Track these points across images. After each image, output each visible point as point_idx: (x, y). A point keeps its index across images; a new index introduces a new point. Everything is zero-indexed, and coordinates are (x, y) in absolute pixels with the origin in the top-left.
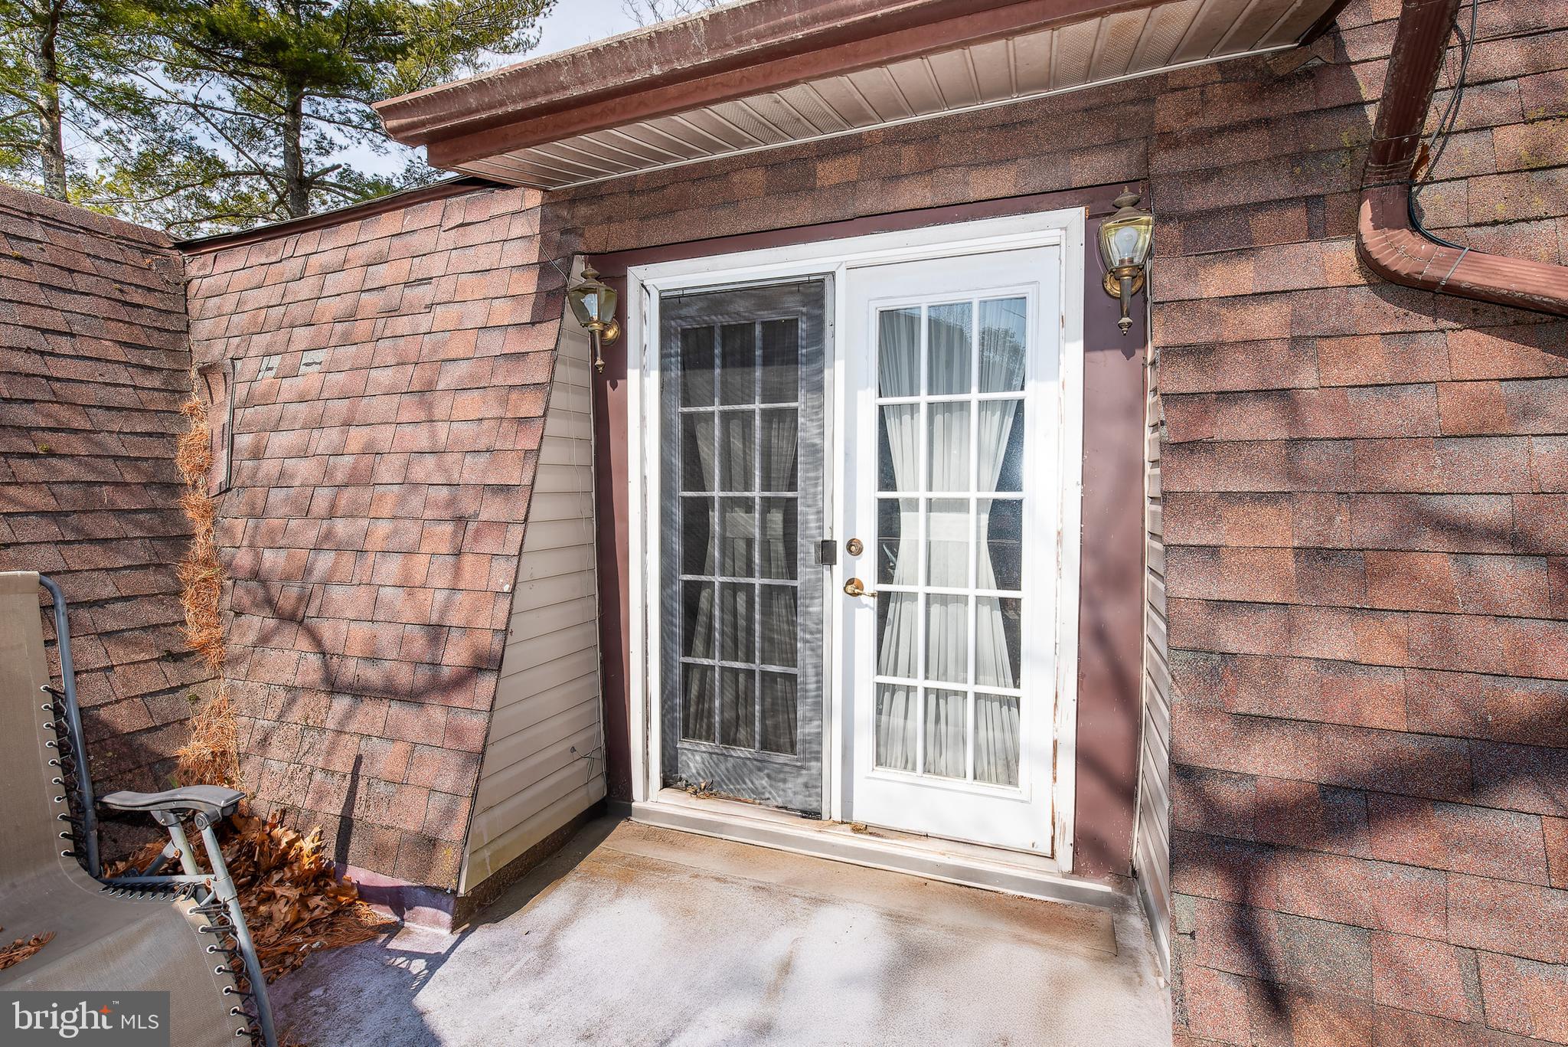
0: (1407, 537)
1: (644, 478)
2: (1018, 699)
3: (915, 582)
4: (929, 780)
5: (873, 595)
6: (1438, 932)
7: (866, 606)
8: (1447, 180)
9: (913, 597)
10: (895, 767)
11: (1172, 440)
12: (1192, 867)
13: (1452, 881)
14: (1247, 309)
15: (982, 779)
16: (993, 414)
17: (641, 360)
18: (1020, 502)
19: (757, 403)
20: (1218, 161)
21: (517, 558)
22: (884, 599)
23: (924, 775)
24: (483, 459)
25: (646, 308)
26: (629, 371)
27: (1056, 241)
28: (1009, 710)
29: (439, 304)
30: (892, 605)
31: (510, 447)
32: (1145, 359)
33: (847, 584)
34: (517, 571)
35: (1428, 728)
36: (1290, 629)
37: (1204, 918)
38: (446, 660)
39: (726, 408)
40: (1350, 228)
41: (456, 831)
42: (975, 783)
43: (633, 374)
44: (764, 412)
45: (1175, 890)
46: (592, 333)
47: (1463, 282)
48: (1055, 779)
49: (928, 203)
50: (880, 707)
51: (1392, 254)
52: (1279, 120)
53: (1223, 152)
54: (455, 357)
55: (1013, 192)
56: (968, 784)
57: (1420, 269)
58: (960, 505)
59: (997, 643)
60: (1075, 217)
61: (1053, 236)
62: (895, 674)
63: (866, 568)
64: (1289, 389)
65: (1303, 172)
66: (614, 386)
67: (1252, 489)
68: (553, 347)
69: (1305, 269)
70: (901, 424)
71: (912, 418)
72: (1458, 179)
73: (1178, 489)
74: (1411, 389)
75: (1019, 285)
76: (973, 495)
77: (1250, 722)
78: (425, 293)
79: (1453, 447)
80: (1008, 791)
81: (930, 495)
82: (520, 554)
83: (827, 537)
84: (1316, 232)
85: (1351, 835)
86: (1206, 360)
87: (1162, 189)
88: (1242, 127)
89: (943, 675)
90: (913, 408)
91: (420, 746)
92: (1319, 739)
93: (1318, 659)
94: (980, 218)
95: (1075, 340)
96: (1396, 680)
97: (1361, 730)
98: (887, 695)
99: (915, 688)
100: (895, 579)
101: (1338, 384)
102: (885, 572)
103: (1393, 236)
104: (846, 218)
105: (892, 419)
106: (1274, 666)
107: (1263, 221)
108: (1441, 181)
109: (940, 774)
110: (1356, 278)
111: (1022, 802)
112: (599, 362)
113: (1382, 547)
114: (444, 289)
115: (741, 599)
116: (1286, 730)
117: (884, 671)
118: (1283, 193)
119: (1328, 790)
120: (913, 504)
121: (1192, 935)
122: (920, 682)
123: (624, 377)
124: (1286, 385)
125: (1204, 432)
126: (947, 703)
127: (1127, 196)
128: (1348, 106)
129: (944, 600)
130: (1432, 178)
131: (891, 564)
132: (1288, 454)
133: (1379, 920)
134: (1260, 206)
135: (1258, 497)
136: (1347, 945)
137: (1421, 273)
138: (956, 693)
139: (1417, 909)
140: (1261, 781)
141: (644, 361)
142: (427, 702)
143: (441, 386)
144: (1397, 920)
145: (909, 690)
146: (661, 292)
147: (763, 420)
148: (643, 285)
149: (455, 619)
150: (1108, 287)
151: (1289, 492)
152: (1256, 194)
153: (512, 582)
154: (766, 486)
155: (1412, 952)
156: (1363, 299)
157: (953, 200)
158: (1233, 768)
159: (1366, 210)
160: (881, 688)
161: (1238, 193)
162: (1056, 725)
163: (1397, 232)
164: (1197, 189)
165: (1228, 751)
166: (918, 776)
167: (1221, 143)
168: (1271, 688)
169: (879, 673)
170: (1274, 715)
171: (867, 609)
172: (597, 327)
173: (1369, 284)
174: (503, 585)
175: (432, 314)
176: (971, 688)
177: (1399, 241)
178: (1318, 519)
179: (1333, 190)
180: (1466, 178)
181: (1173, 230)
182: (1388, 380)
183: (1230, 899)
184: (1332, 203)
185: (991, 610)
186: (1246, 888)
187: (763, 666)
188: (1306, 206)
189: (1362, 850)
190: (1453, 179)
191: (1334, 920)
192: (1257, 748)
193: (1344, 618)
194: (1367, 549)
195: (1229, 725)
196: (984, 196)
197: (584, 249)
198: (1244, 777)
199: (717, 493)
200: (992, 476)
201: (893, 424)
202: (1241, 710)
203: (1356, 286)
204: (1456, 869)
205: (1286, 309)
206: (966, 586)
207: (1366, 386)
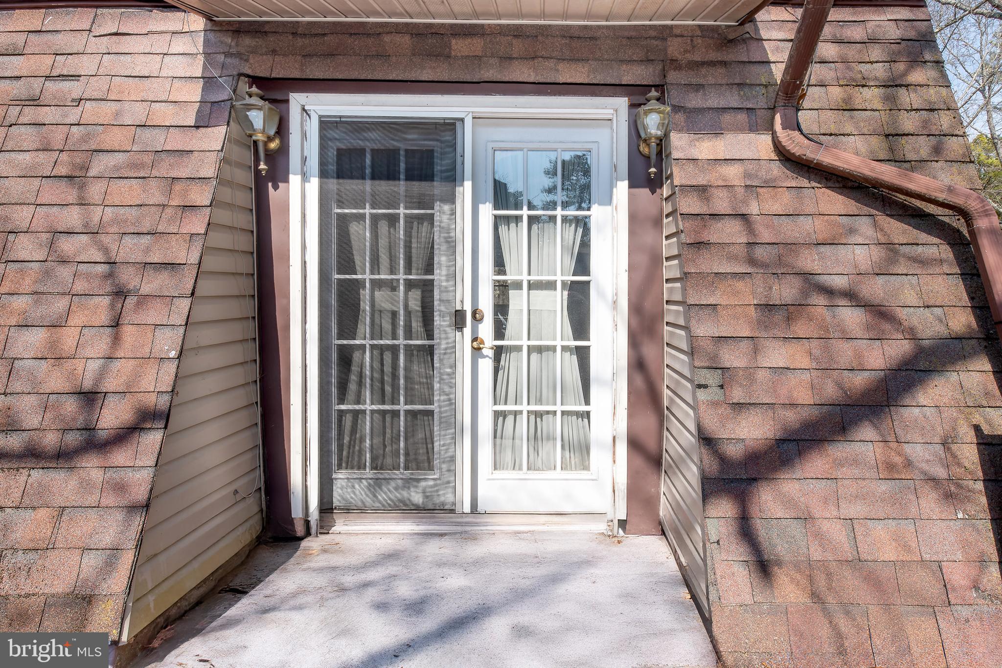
0: (806, 298)
1: (304, 263)
2: (588, 413)
3: (521, 339)
4: (533, 475)
5: (492, 348)
6: (835, 513)
7: (487, 356)
8: (809, 109)
9: (518, 349)
10: (507, 469)
11: (688, 242)
12: (715, 500)
13: (840, 483)
14: (722, 168)
15: (566, 469)
16: (570, 226)
17: (302, 169)
18: (588, 283)
19: (401, 209)
20: (701, 81)
21: (184, 328)
22: (499, 352)
23: (528, 472)
24: (146, 240)
25: (307, 128)
26: (291, 176)
27: (610, 117)
28: (583, 420)
29: (90, 100)
30: (503, 355)
31: (175, 231)
32: (662, 195)
33: (472, 342)
34: (184, 339)
35: (823, 402)
36: (756, 351)
37: (723, 530)
38: (100, 425)
39: (374, 211)
40: (770, 127)
41: (118, 582)
42: (563, 472)
43: (295, 180)
44: (406, 216)
45: (707, 516)
46: (255, 143)
47: (823, 162)
48: (614, 462)
49: (532, 80)
50: (496, 428)
51: (791, 144)
52: (731, 64)
53: (705, 76)
54: (109, 149)
55: (586, 81)
56: (558, 473)
57: (804, 153)
58: (550, 285)
59: (574, 377)
60: (622, 102)
61: (607, 113)
62: (506, 403)
63: (486, 330)
64: (746, 215)
65: (745, 95)
66: (276, 188)
67: (732, 271)
68: (220, 148)
69: (749, 148)
70: (509, 230)
71: (517, 226)
72: (814, 109)
73: (693, 271)
74: (802, 218)
75: (587, 142)
76: (559, 278)
77: (739, 407)
78: (74, 89)
79: (822, 249)
80: (584, 474)
81: (530, 278)
82: (186, 324)
83: (458, 308)
84: (753, 128)
85: (793, 466)
86: (703, 195)
87: (674, 93)
88: (712, 64)
89: (540, 401)
90: (518, 219)
91: (70, 510)
92: (774, 414)
93: (770, 368)
94: (564, 94)
95: (623, 180)
96: (806, 376)
97: (793, 405)
98: (501, 419)
99: (521, 412)
100: (506, 337)
101: (769, 213)
102: (500, 331)
103: (792, 134)
104: (474, 80)
105: (503, 226)
106: (750, 372)
107: (727, 118)
108: (807, 109)
109: (538, 470)
110: (773, 156)
111: (593, 480)
112: (262, 166)
113: (795, 303)
114: (97, 87)
115: (388, 357)
116: (758, 411)
117: (498, 402)
118: (735, 105)
119: (780, 441)
120: (518, 285)
121: (718, 542)
122: (524, 407)
123: (287, 181)
124: (745, 213)
125: (705, 237)
126: (542, 420)
127: (654, 93)
128: (763, 62)
129: (540, 350)
130: (803, 107)
131: (504, 326)
132: (748, 251)
133: (809, 512)
134: (725, 110)
135: (735, 275)
136: (796, 529)
137: (805, 155)
138: (548, 412)
139: (825, 503)
140: (747, 442)
141: (305, 169)
142: (78, 465)
143: (92, 172)
144: (817, 512)
145: (516, 414)
146: (320, 117)
147: (406, 222)
148: (304, 110)
149: (109, 384)
150: (641, 149)
151: (750, 273)
152: (722, 104)
153: (179, 349)
154: (408, 270)
155: (825, 526)
156: (777, 169)
157: (549, 81)
158: (732, 436)
159: (778, 118)
160: (497, 414)
161: (714, 101)
162: (615, 426)
163: (793, 132)
164: (691, 95)
165: (730, 426)
166: (524, 473)
167: (704, 71)
168: (749, 387)
169: (495, 404)
170: (752, 402)
171: (487, 358)
172: (260, 137)
173: (780, 160)
174: (169, 351)
175: (80, 108)
176: (559, 408)
177: (794, 137)
178: (765, 288)
179: (759, 107)
180: (817, 109)
181: (680, 117)
182: (791, 213)
183: (736, 516)
184: (759, 112)
185: (571, 355)
186: (744, 507)
187: (406, 406)
188: (747, 113)
189: (798, 474)
190: (812, 109)
191: (788, 517)
192: (744, 423)
193: (781, 343)
194: (789, 305)
195: (729, 411)
196: (569, 81)
197: (249, 72)
198: (739, 440)
199: (366, 276)
200: (570, 264)
201: (503, 229)
202: (735, 401)
203: (774, 160)
204: (841, 477)
205: (741, 170)
206: (555, 339)
207: (782, 215)
